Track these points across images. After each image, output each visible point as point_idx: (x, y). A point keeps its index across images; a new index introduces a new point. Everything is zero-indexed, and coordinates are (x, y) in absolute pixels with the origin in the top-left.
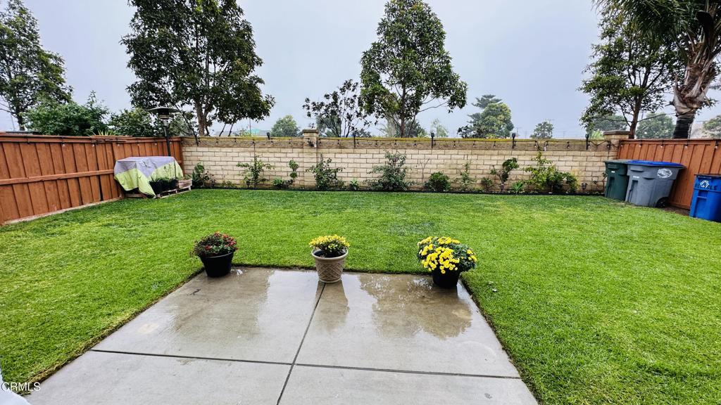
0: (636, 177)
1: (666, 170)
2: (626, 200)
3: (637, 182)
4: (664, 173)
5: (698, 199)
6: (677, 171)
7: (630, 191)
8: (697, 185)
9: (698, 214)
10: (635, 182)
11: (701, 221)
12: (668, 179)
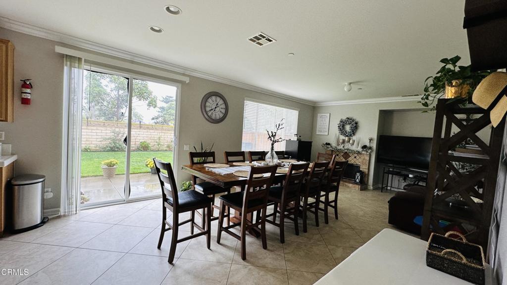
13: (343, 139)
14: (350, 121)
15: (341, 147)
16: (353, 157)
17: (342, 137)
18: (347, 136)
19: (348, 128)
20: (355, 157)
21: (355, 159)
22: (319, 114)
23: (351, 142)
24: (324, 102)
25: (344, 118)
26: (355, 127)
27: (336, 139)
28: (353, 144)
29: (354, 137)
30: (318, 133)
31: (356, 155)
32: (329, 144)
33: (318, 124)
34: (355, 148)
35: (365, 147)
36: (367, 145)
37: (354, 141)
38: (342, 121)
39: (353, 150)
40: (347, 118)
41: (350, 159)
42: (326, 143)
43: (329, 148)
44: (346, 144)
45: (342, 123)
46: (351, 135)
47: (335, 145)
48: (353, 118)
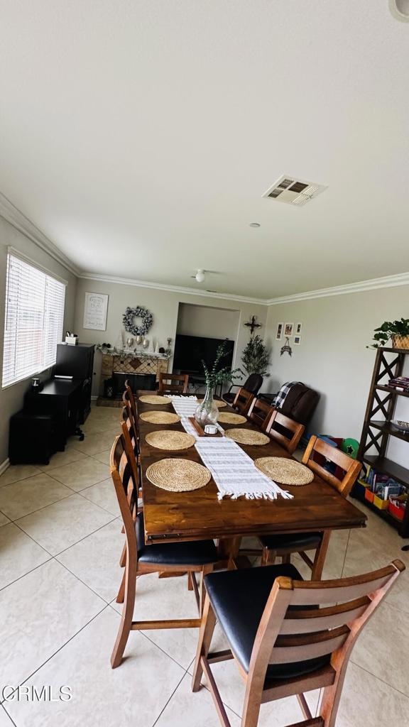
13: (132, 340)
14: (141, 312)
15: (128, 351)
16: (145, 364)
17: (129, 336)
18: (138, 334)
19: (139, 322)
20: (149, 364)
21: (148, 367)
22: (87, 294)
23: (144, 343)
24: (97, 273)
25: (133, 306)
26: (149, 323)
27: (121, 339)
28: (147, 346)
29: (148, 337)
30: (86, 326)
31: (150, 361)
32: (109, 346)
33: (85, 311)
34: (149, 352)
35: (162, 350)
36: (166, 348)
37: (148, 342)
38: (130, 312)
39: (146, 355)
40: (138, 308)
41: (141, 367)
42: (104, 345)
43: (109, 351)
44: (136, 346)
45: (130, 315)
46: (143, 334)
47: (119, 348)
48: (147, 308)
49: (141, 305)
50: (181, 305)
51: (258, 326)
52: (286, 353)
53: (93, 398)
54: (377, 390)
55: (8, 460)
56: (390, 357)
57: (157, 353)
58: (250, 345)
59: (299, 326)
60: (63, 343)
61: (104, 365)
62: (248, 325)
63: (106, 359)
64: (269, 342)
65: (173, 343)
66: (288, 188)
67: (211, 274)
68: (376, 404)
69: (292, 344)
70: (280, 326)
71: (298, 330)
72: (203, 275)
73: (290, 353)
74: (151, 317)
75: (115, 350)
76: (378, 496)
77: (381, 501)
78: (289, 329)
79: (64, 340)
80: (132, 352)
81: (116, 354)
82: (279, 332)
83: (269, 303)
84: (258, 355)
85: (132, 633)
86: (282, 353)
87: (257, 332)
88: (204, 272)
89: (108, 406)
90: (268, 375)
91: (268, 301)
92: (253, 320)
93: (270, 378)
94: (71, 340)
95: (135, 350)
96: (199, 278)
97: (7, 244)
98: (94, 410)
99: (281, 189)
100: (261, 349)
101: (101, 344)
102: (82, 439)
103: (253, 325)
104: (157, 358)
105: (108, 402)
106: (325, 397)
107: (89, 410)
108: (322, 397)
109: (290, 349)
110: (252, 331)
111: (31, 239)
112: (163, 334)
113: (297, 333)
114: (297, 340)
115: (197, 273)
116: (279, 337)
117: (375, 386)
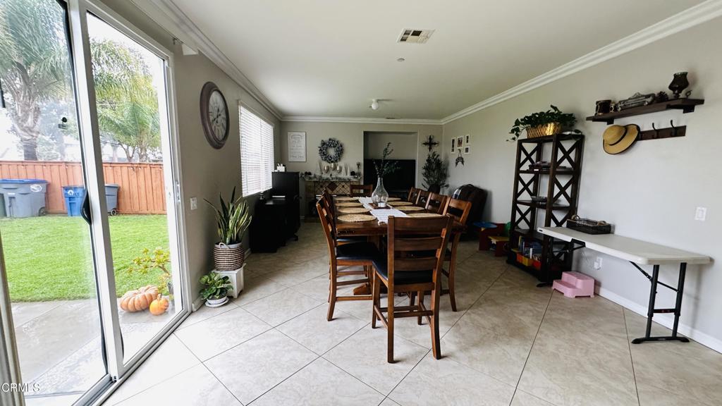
0: (11, 194)
1: (36, 185)
2: (8, 215)
3: (14, 198)
4: (35, 188)
5: (70, 203)
6: (45, 185)
7: (10, 206)
8: (66, 194)
9: (73, 214)
10: (11, 198)
11: (77, 217)
12: (41, 192)
13: (328, 167)
14: (332, 143)
15: (325, 176)
16: (340, 187)
17: (325, 164)
18: (332, 162)
19: (332, 152)
20: (343, 186)
21: (343, 189)
22: (289, 133)
23: (338, 169)
25: (326, 139)
26: (340, 152)
27: (319, 166)
28: (340, 171)
29: (341, 164)
30: (291, 159)
31: (344, 184)
32: (310, 174)
33: (289, 147)
34: (343, 175)
35: (353, 173)
36: (356, 170)
37: (341, 168)
38: (323, 143)
39: (340, 179)
40: (330, 140)
41: (337, 189)
42: (306, 173)
43: (310, 178)
44: (331, 172)
45: (325, 146)
46: (336, 161)
47: (318, 174)
48: (337, 140)
49: (332, 137)
50: (366, 134)
51: (435, 144)
52: (460, 163)
53: (302, 217)
54: (520, 174)
55: (249, 249)
56: (530, 147)
57: (349, 176)
58: (428, 161)
59: (468, 137)
60: (276, 171)
61: (307, 189)
62: (426, 144)
63: (309, 185)
64: (447, 157)
65: (362, 167)
66: (411, 33)
67: (384, 102)
68: (521, 187)
69: (464, 154)
70: (453, 141)
71: (467, 142)
72: (377, 104)
73: (463, 162)
74: (341, 146)
75: (315, 177)
76: (525, 257)
77: (527, 259)
78: (460, 143)
79: (276, 168)
80: (329, 176)
81: (315, 180)
82: (453, 146)
83: (443, 122)
84: (437, 170)
85: (336, 304)
86: (457, 164)
87: (435, 149)
88: (378, 101)
89: (314, 222)
90: (447, 186)
91: (442, 121)
92: (430, 139)
93: (448, 189)
94: (281, 169)
95: (331, 175)
96: (374, 106)
97: (237, 98)
98: (303, 226)
99: (406, 36)
100: (438, 163)
101: (304, 173)
102: (297, 240)
103: (430, 143)
104: (349, 180)
105: (313, 218)
106: (491, 193)
107: (299, 225)
108: (489, 194)
109: (463, 159)
110: (430, 149)
111: (249, 94)
112: (353, 159)
113: (466, 144)
114: (467, 150)
115: (372, 102)
116: (453, 150)
117: (518, 172)
